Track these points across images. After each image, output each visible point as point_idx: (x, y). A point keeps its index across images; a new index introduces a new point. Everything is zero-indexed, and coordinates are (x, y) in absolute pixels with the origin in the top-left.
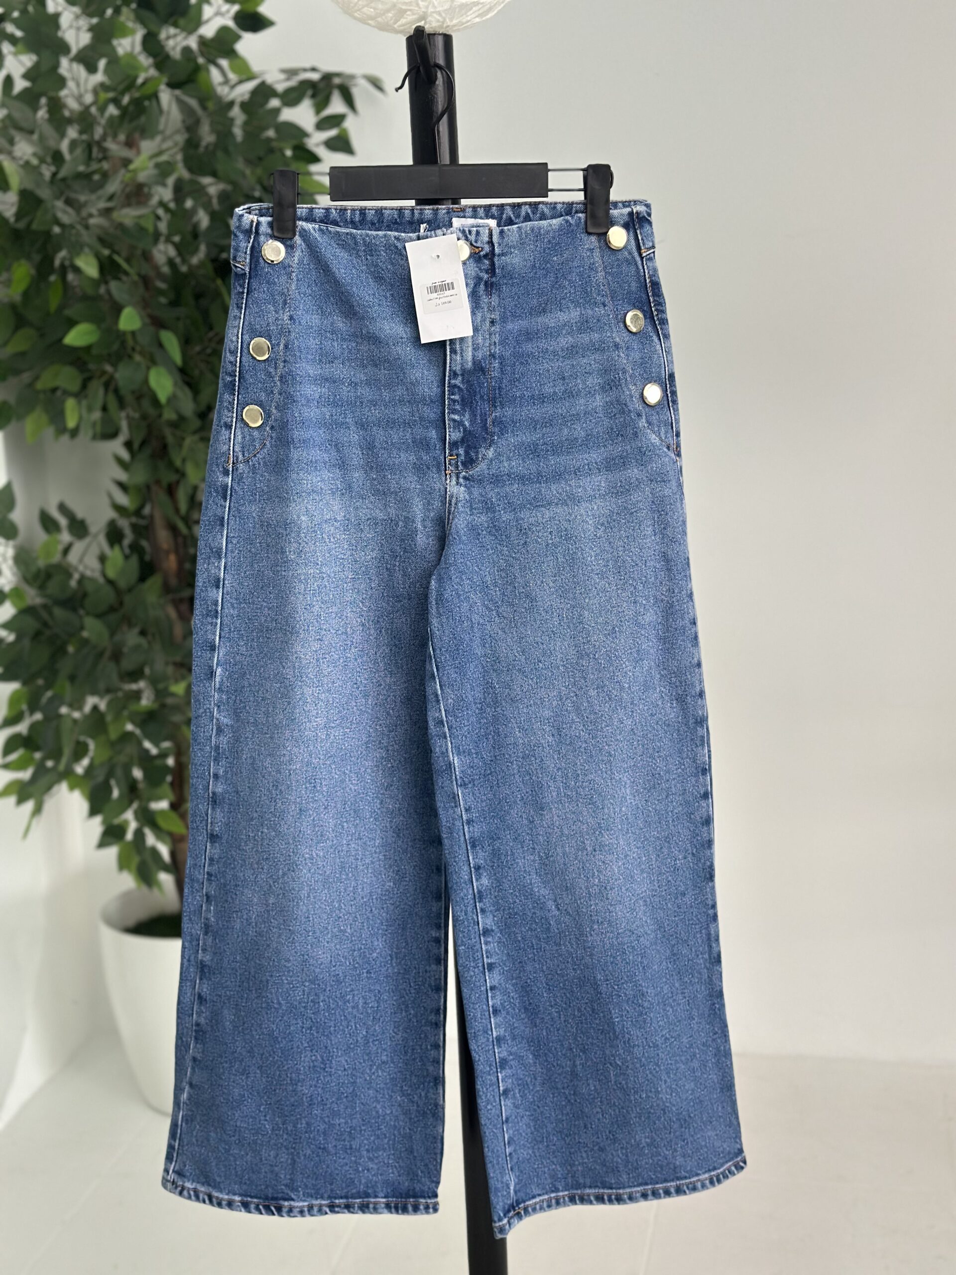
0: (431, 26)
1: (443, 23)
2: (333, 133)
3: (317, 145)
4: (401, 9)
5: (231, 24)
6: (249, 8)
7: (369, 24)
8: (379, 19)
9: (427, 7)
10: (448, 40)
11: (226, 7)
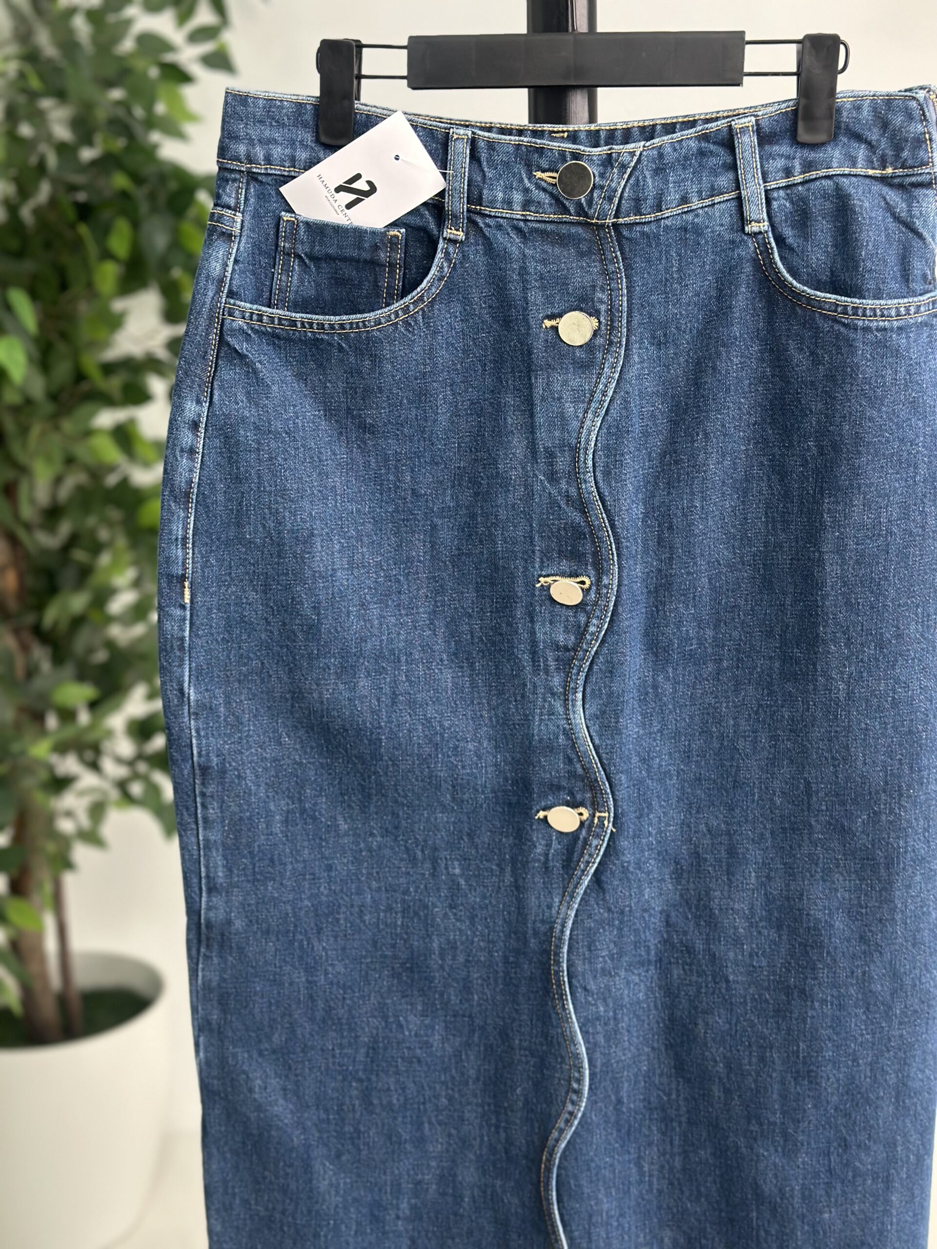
2: (210, 47)
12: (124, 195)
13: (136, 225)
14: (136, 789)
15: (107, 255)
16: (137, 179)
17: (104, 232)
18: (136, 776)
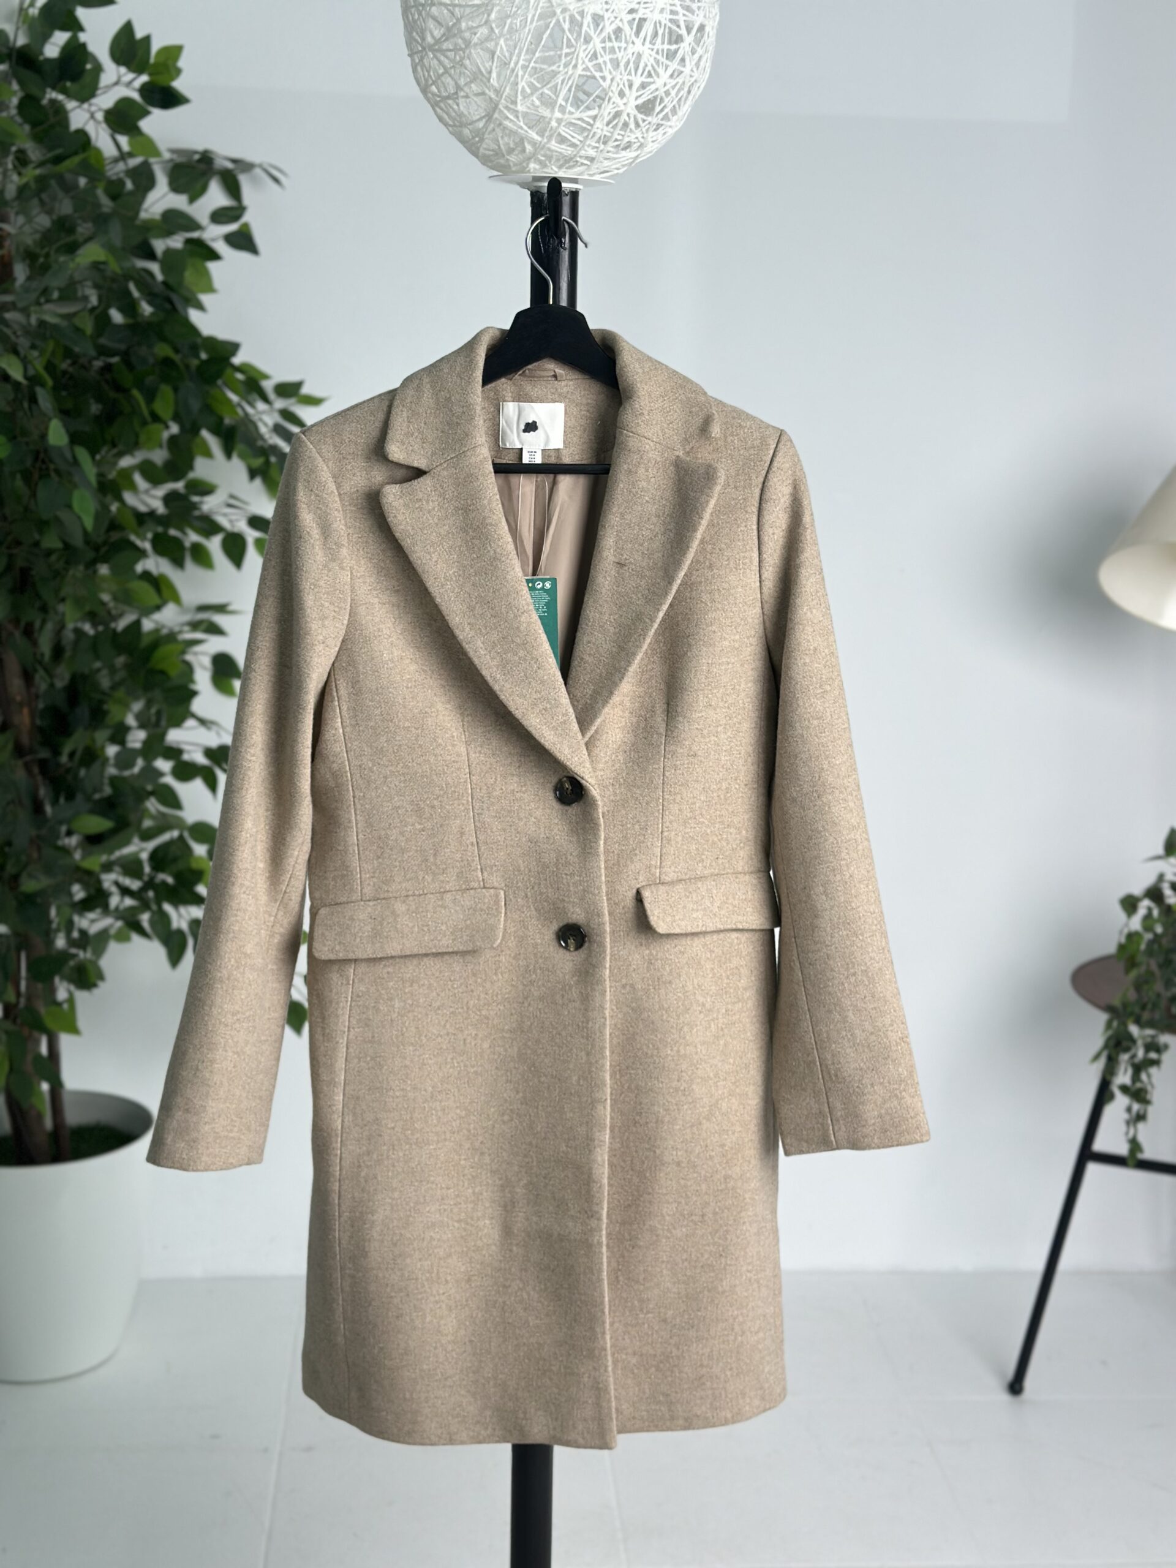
2: (233, 227)
3: (214, 240)
5: (136, 96)
6: (161, 80)
11: (131, 76)
12: (167, 362)
13: (176, 390)
14: (145, 918)
15: (156, 418)
17: (151, 395)
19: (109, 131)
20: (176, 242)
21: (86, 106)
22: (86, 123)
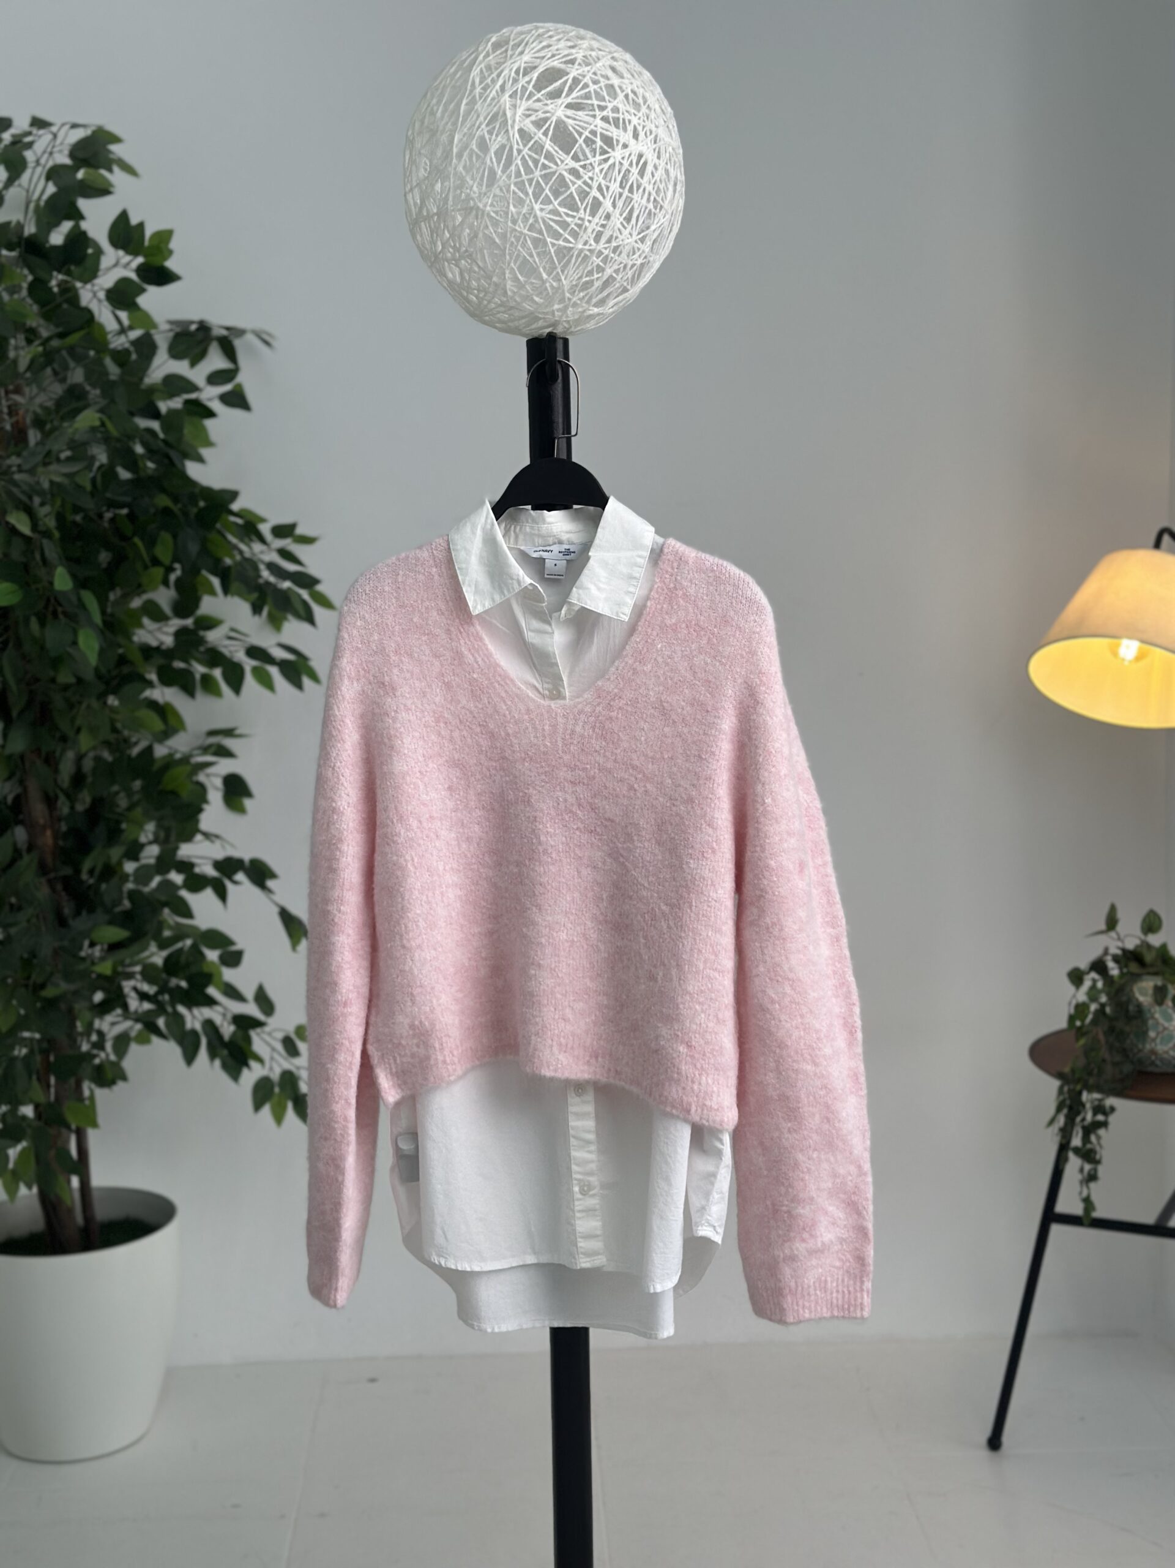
0: (559, 331)
1: (568, 329)
4: (538, 317)
5: (133, 276)
6: (155, 261)
7: (496, 327)
8: (510, 324)
9: (561, 317)
10: (566, 341)
11: (128, 258)
12: (166, 511)
13: (175, 537)
14: (161, 1022)
15: (156, 562)
16: (176, 499)
17: (151, 543)
18: (161, 1009)
19: (110, 307)
20: (177, 403)
21: (89, 286)
22: (90, 301)
